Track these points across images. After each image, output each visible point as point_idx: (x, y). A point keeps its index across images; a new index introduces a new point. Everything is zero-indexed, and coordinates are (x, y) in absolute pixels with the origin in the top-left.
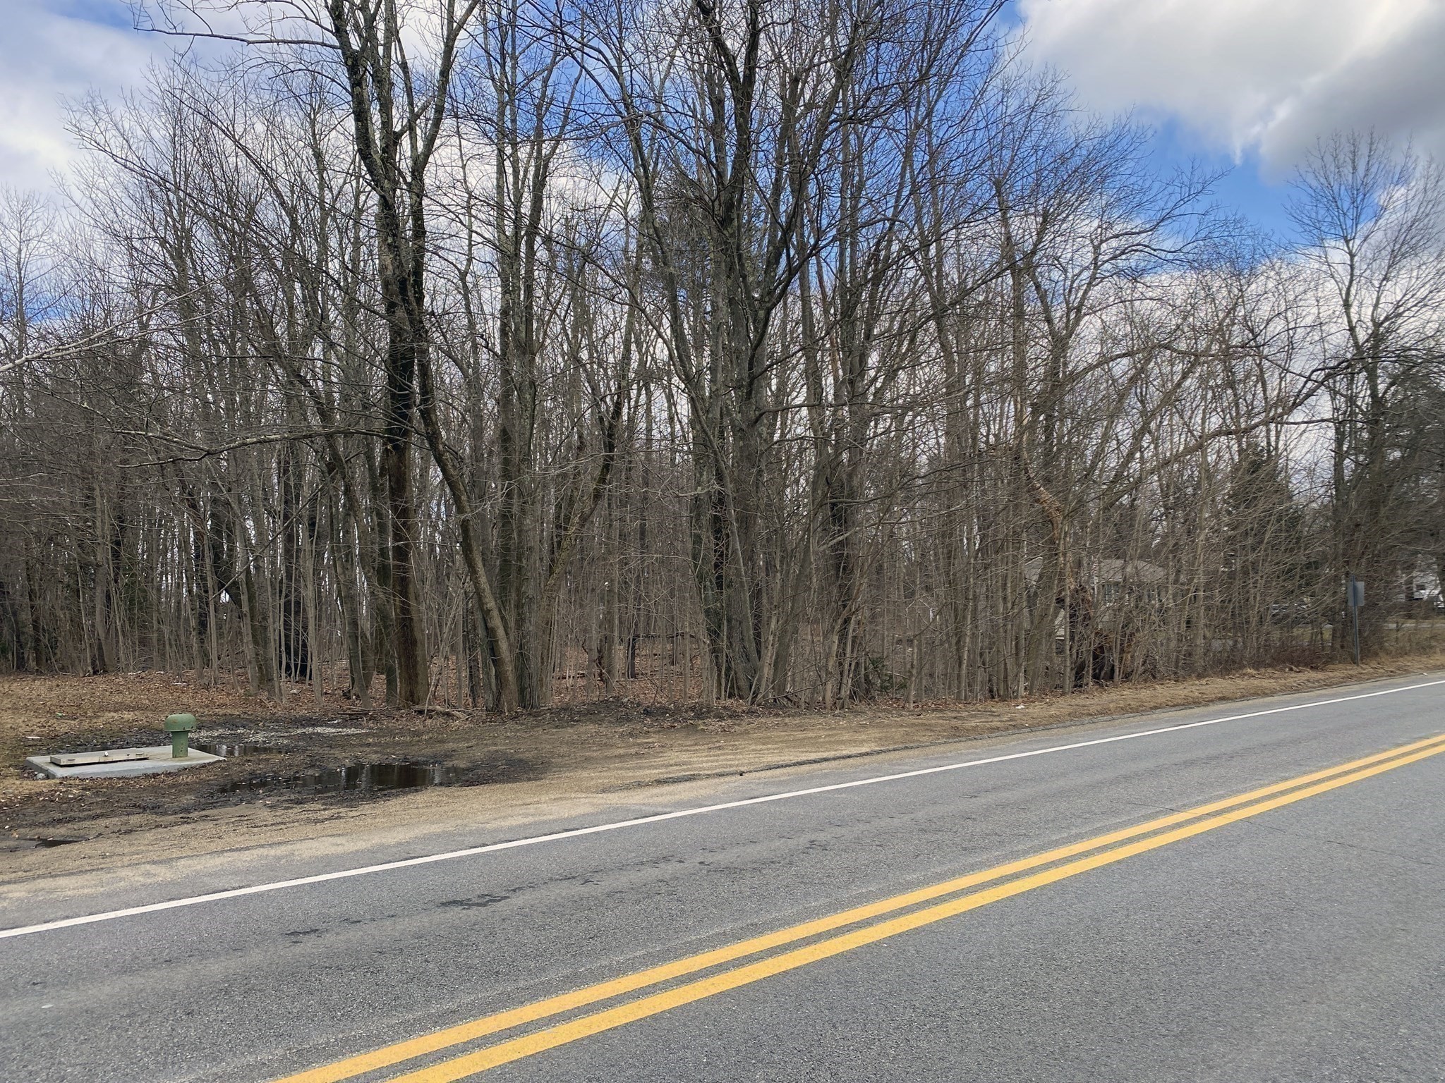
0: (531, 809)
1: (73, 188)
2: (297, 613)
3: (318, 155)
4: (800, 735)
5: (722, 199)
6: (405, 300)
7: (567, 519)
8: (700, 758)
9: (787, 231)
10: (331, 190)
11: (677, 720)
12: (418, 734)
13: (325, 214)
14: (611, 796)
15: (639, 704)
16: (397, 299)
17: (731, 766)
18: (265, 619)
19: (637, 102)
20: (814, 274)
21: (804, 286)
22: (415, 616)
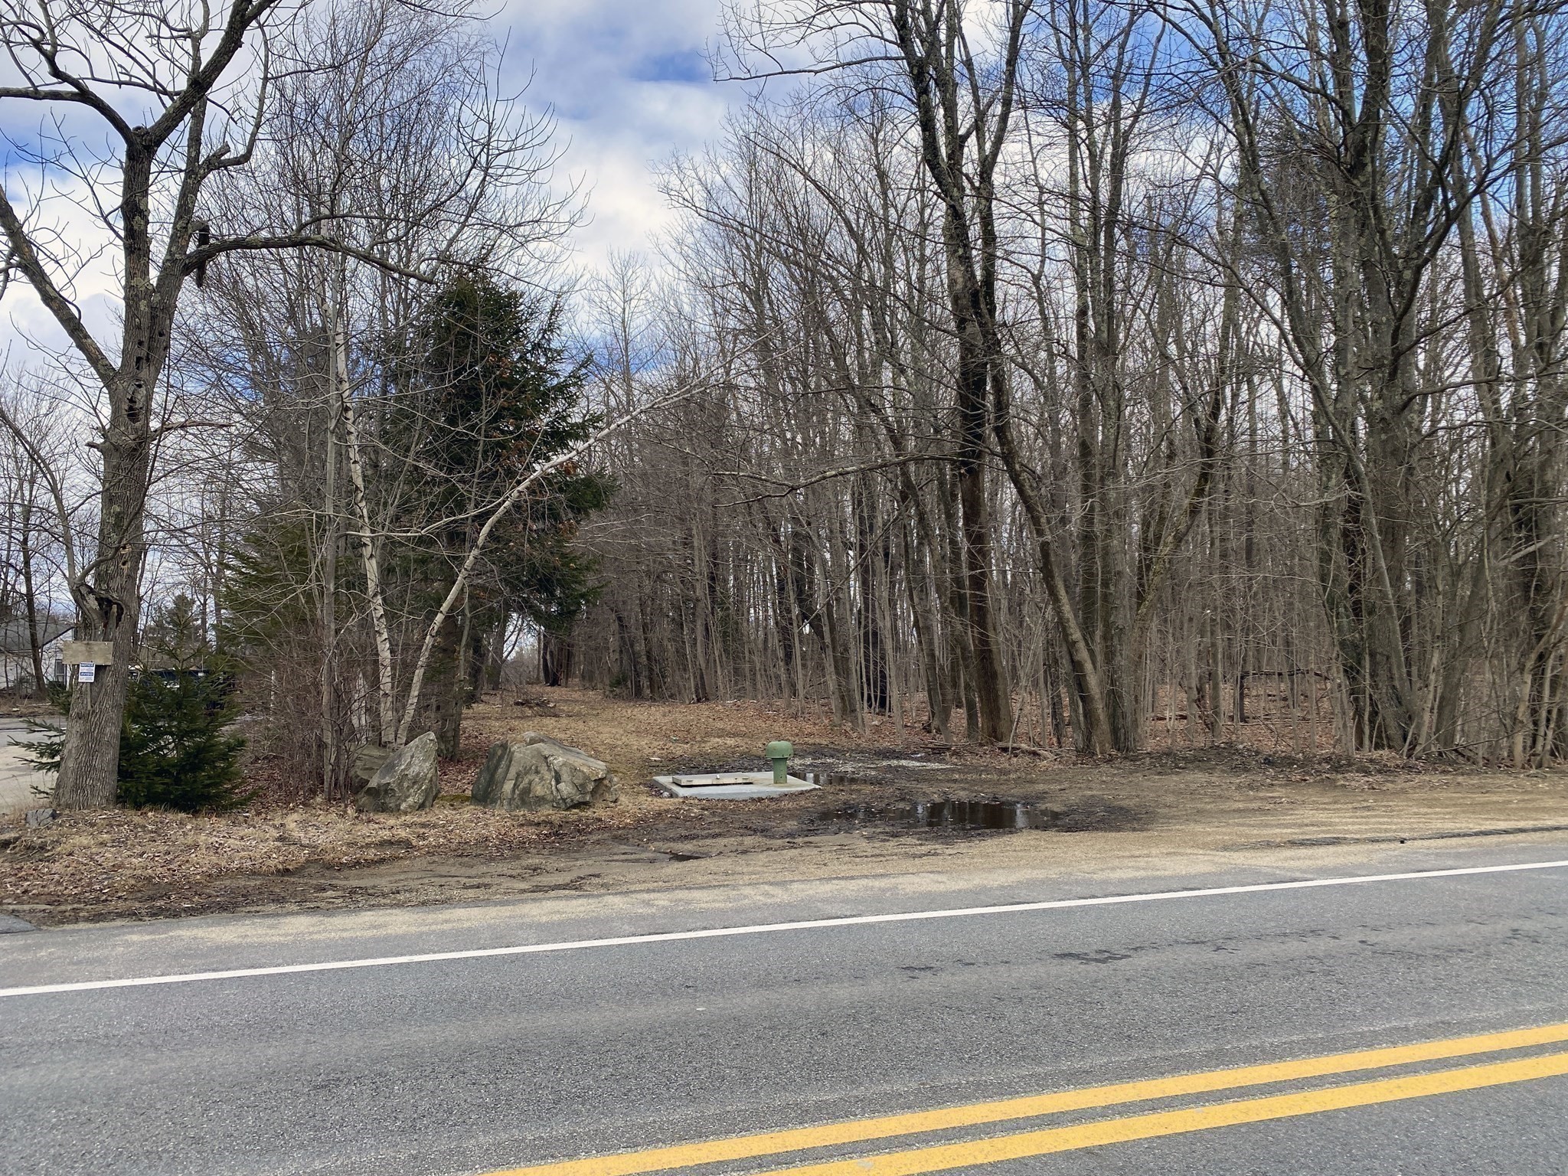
0: (1142, 862)
1: (667, 246)
2: (875, 644)
3: (882, 175)
4: (1480, 798)
5: (1349, 142)
6: (978, 314)
7: (1158, 538)
8: (1343, 819)
9: (1440, 168)
10: (896, 207)
11: (1307, 773)
12: (1002, 772)
13: (890, 234)
14: (1235, 855)
15: (1257, 753)
16: (969, 314)
17: (1386, 831)
18: (846, 650)
19: (1234, 45)
20: (1480, 217)
21: (1466, 234)
22: (994, 648)
